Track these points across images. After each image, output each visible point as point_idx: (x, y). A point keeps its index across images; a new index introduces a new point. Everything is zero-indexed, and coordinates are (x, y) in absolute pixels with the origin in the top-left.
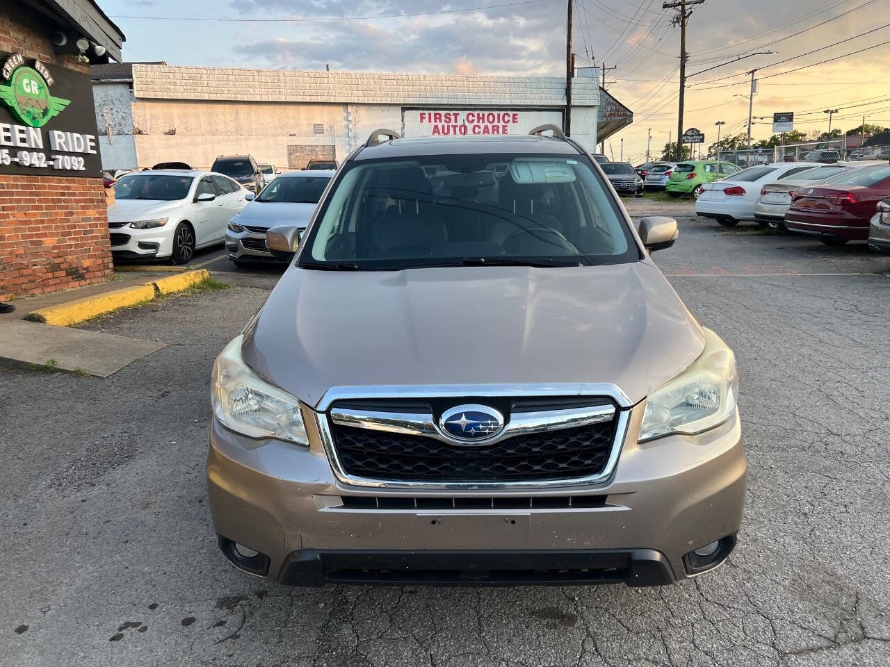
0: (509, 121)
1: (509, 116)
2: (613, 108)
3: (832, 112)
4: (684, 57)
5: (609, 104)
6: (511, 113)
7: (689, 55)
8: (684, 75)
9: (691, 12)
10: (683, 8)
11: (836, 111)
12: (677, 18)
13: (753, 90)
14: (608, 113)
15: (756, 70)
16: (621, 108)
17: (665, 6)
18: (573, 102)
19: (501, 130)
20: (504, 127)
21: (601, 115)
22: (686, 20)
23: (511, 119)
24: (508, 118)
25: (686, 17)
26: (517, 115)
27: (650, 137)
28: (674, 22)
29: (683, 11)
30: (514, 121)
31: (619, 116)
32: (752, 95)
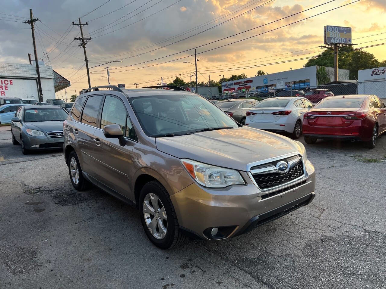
0: (8, 84)
1: (7, 81)
2: (60, 79)
3: (136, 84)
4: (87, 60)
5: (59, 78)
6: (9, 80)
7: (88, 60)
8: (88, 67)
9: (87, 43)
10: (83, 41)
11: (138, 84)
12: (81, 44)
13: (108, 75)
14: (58, 82)
15: (108, 67)
16: (64, 80)
17: (75, 39)
18: (41, 76)
19: (4, 88)
20: (5, 86)
21: (55, 82)
22: (85, 46)
23: (9, 82)
24: (8, 82)
25: (85, 44)
26: (12, 81)
27: (66, 93)
28: (80, 46)
29: (83, 42)
30: (11, 84)
31: (64, 83)
32: (108, 77)
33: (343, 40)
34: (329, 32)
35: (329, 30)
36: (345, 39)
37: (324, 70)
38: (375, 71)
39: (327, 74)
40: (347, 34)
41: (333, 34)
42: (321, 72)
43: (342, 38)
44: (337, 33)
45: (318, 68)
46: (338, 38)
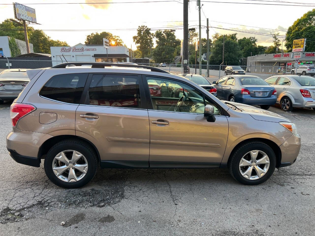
33: (30, 18)
34: (18, 9)
35: (18, 7)
36: (31, 17)
37: (14, 41)
38: (63, 49)
39: (17, 45)
40: (32, 13)
41: (21, 11)
42: (13, 43)
43: (29, 17)
44: (24, 11)
45: (10, 39)
46: (26, 16)
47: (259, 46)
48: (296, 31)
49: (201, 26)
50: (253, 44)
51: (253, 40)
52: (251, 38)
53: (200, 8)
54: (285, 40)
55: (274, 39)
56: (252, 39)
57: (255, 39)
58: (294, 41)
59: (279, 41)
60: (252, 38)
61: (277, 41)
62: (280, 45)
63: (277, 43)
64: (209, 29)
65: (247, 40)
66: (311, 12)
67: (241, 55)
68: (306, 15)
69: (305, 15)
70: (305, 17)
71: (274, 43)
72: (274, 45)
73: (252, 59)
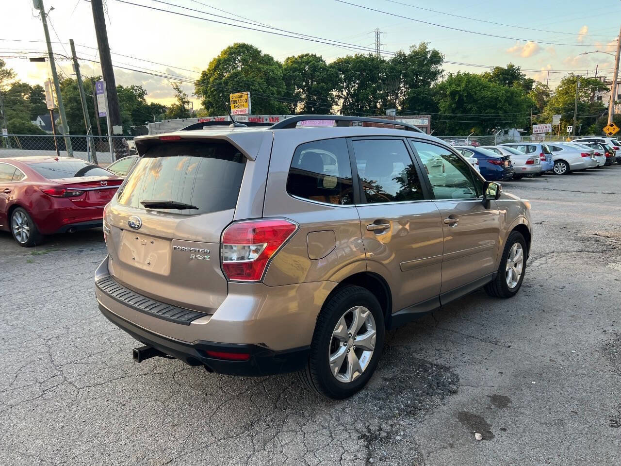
47: (153, 104)
48: (216, 79)
49: (54, 56)
50: (140, 99)
51: (138, 92)
52: (134, 87)
53: (44, 16)
54: (195, 94)
55: (176, 92)
56: (136, 90)
57: (142, 90)
58: (231, 95)
59: (185, 95)
60: (136, 88)
61: (181, 94)
62: (188, 102)
63: (183, 99)
64: (78, 62)
65: (126, 90)
66: (232, 48)
67: (128, 121)
68: (227, 53)
69: (225, 52)
70: (226, 56)
71: (177, 98)
72: (178, 103)
73: (158, 127)
